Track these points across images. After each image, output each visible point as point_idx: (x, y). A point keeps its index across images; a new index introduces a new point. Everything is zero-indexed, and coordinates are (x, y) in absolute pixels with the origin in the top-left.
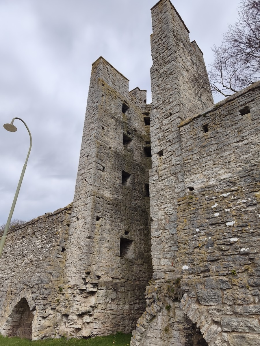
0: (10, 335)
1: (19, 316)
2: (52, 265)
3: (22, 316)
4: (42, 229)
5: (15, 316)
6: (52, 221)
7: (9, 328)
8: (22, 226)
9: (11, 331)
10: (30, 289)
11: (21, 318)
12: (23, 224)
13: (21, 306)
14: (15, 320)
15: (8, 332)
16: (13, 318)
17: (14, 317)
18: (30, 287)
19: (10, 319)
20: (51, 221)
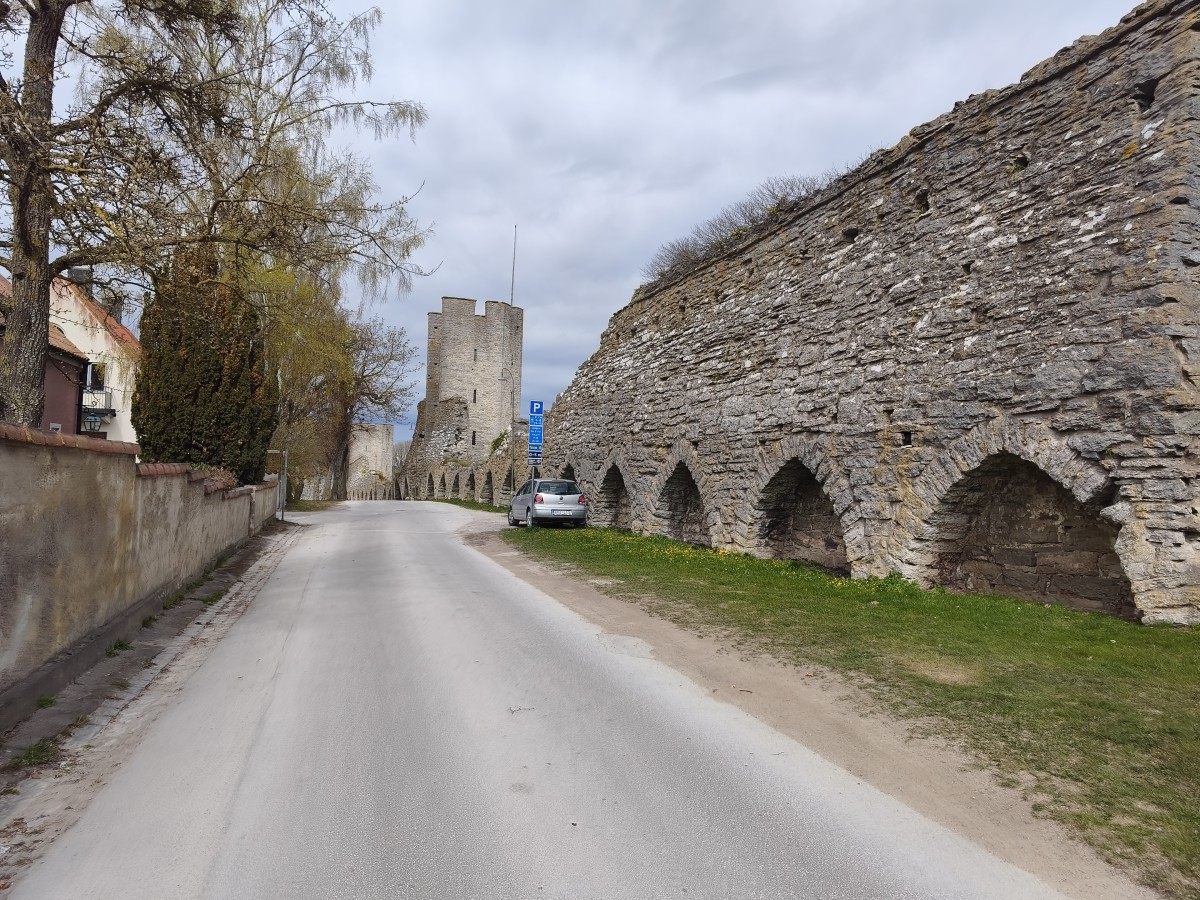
0: (934, 582)
1: (962, 520)
2: (1172, 300)
3: (970, 521)
4: (973, 169)
5: (946, 520)
6: (1040, 114)
7: (929, 559)
8: (818, 200)
9: (934, 572)
10: (1040, 415)
11: (969, 529)
12: (818, 192)
13: (976, 484)
14: (946, 536)
15: (924, 575)
16: (939, 526)
17: (944, 524)
18: (1039, 409)
19: (931, 530)
20: (1031, 117)
